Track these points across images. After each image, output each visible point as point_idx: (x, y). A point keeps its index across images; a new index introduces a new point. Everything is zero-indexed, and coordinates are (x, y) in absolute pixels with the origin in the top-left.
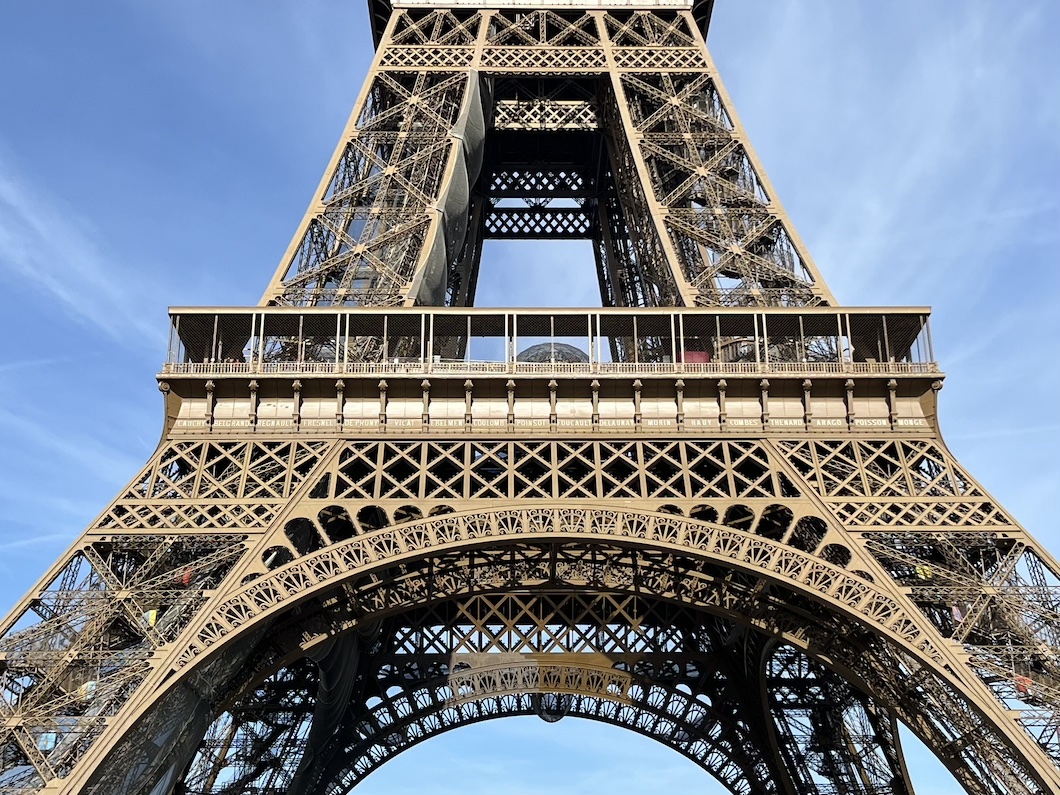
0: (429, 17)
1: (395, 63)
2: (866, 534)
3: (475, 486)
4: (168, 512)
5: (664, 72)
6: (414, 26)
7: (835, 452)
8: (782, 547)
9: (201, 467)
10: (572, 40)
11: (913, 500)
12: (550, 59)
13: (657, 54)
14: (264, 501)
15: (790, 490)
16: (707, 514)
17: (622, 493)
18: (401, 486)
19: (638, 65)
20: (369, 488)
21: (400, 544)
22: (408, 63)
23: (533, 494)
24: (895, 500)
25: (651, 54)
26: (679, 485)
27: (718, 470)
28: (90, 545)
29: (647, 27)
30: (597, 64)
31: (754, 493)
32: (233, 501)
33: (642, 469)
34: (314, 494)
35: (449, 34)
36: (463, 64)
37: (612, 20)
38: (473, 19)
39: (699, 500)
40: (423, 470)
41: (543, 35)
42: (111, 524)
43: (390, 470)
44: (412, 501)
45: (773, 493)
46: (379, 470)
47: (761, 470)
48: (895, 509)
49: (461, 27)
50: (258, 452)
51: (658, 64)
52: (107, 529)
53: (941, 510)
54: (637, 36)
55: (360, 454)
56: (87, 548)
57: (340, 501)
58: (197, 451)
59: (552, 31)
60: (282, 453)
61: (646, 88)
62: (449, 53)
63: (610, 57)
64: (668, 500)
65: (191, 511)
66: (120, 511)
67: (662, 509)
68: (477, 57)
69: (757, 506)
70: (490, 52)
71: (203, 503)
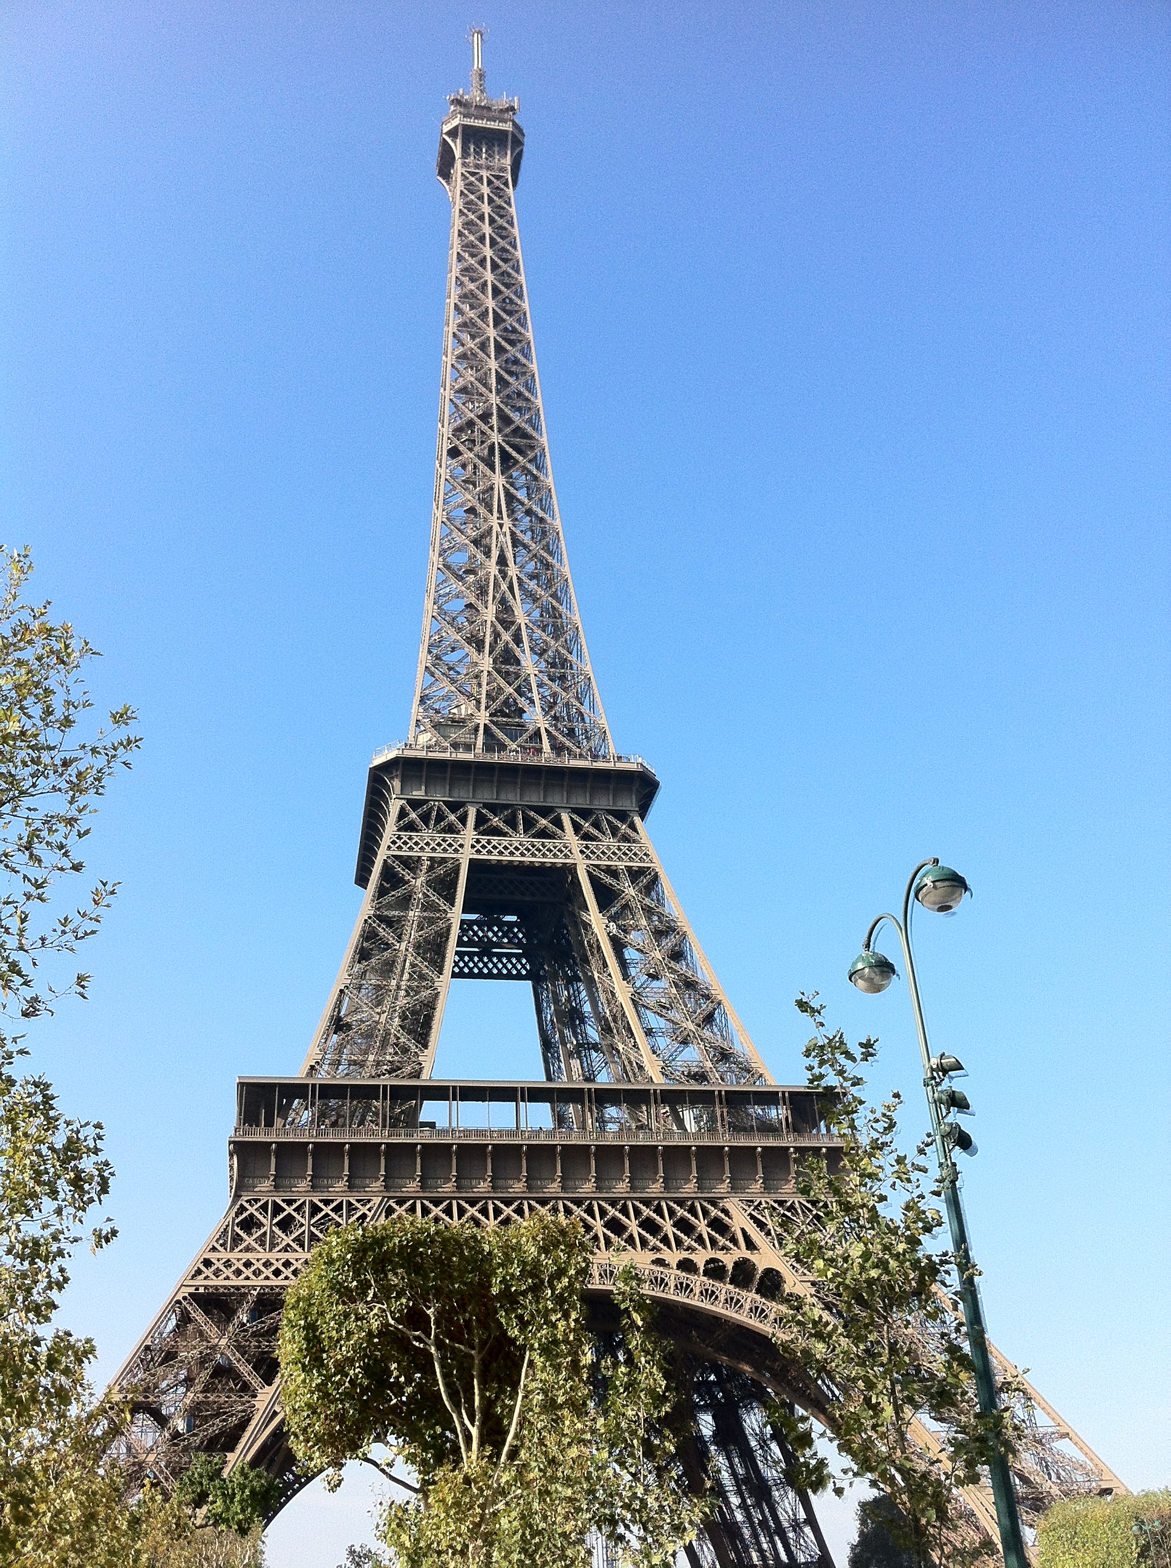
0: (426, 808)
1: (400, 848)
2: (813, 1284)
4: (248, 1264)
5: (621, 865)
6: (413, 815)
7: (783, 1210)
8: (751, 1296)
9: (269, 1223)
10: (543, 834)
12: (528, 850)
13: (614, 849)
15: (751, 1245)
16: (686, 1266)
17: (622, 1249)
19: (599, 858)
22: (411, 849)
25: (609, 849)
26: (665, 1241)
27: (695, 1227)
28: (187, 1295)
29: (605, 824)
30: (566, 856)
31: (726, 1248)
33: (634, 1227)
35: (443, 824)
36: (456, 851)
37: (576, 817)
38: (461, 811)
39: (683, 1254)
41: (521, 828)
42: (203, 1276)
45: (739, 1248)
47: (728, 1226)
49: (452, 818)
50: (316, 1209)
51: (615, 858)
52: (200, 1281)
54: (596, 832)
55: (401, 1211)
56: (185, 1298)
59: (529, 824)
60: (335, 1210)
61: (608, 880)
62: (444, 840)
63: (576, 851)
64: (658, 1256)
65: (268, 1264)
66: (207, 1263)
67: (654, 1262)
68: (468, 846)
69: (728, 1260)
70: (478, 841)
71: (276, 1257)
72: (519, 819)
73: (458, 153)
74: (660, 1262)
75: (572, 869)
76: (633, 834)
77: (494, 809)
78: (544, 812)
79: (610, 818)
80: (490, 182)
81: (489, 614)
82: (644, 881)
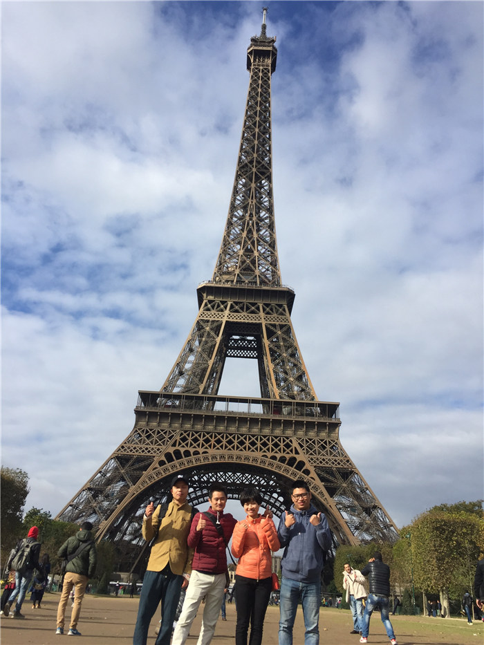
0: (214, 303)
1: (203, 317)
2: (315, 467)
3: (214, 446)
4: (135, 448)
5: (277, 323)
6: (209, 306)
7: (310, 442)
8: (293, 469)
9: (144, 436)
10: (253, 312)
11: (329, 457)
12: (246, 318)
13: (276, 318)
14: (160, 447)
15: (297, 453)
16: (274, 458)
17: (253, 451)
18: (195, 445)
19: (270, 321)
20: (187, 445)
21: (194, 462)
22: (207, 317)
23: (230, 449)
24: (324, 457)
25: (274, 318)
26: (268, 449)
27: (279, 445)
28: (115, 456)
29: (274, 310)
30: (259, 320)
31: (288, 453)
32: (152, 446)
33: (259, 444)
34: (172, 446)
35: (219, 309)
36: (222, 318)
37: (264, 306)
38: (226, 304)
39: (273, 454)
40: (201, 440)
41: (245, 310)
42: (121, 451)
43: (192, 440)
44: (198, 449)
45: (292, 453)
46: (190, 440)
47: (291, 446)
48: (324, 460)
49: (222, 306)
50: (159, 432)
51: (276, 321)
52: (119, 452)
53: (336, 461)
54: (271, 312)
55: (185, 434)
57: (179, 448)
58: (143, 431)
59: (248, 308)
60: (165, 433)
61: (272, 328)
62: (218, 314)
63: (263, 318)
64: (265, 454)
65: (141, 448)
66: (123, 447)
67: (263, 456)
68: (226, 316)
69: (288, 457)
70: (229, 315)
71: (144, 447)
72: (245, 307)
73: (252, 61)
74: (266, 456)
76: (284, 313)
77: (236, 303)
78: (253, 304)
79: (276, 307)
80: (263, 71)
81: (244, 234)
82: (284, 329)
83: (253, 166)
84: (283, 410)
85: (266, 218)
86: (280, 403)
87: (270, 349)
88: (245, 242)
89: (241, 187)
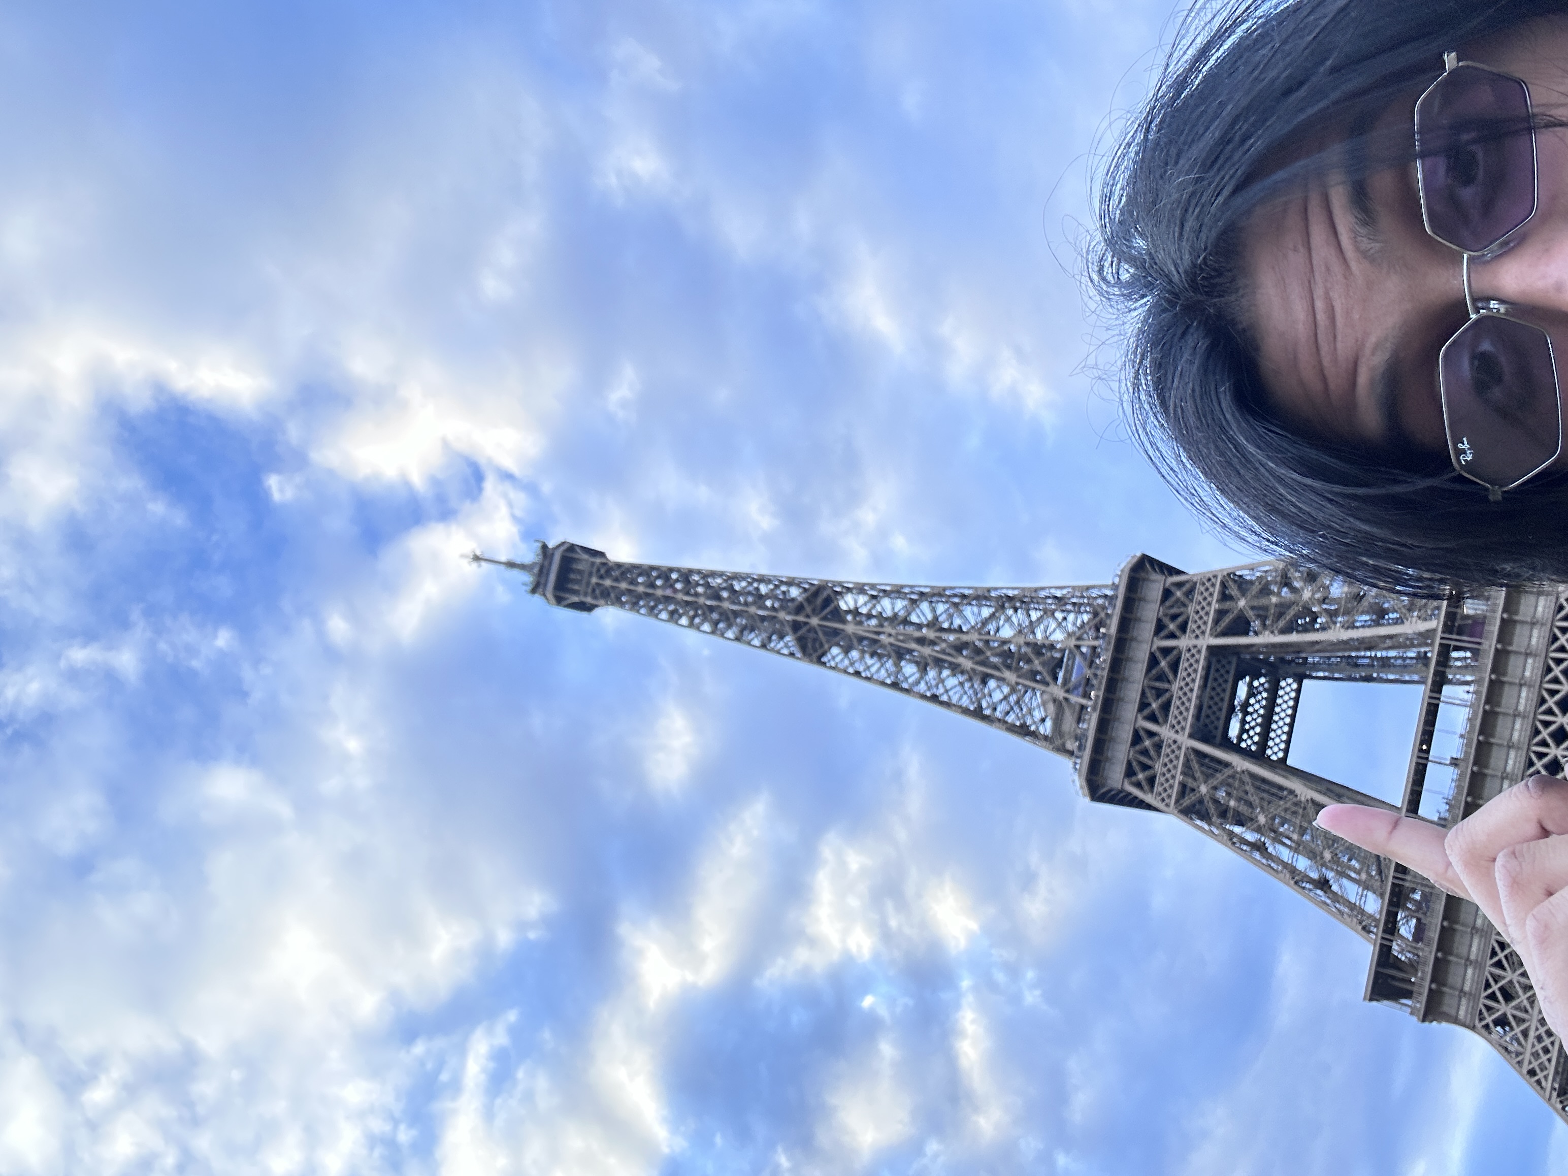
0: (1134, 764)
1: (1169, 796)
5: (1215, 606)
6: (1141, 776)
10: (1175, 666)
12: (1187, 684)
13: (1198, 608)
19: (1205, 623)
22: (1171, 787)
25: (1197, 612)
29: (1174, 611)
30: (1199, 652)
35: (1152, 753)
36: (1179, 748)
37: (1163, 634)
38: (1142, 733)
41: (1166, 686)
49: (1147, 743)
51: (1207, 608)
54: (1180, 619)
58: (1489, 1008)
59: (1162, 677)
61: (1226, 621)
62: (1168, 755)
63: (1195, 642)
66: (1532, 1073)
68: (1176, 736)
70: (1174, 727)
72: (1158, 684)
75: (1211, 649)
76: (1188, 586)
77: (1144, 705)
79: (1167, 604)
80: (601, 577)
81: (968, 664)
82: (1233, 591)
83: (806, 624)
84: (1471, 612)
85: (934, 610)
86: (1451, 616)
87: (1283, 632)
88: (984, 663)
89: (846, 662)
